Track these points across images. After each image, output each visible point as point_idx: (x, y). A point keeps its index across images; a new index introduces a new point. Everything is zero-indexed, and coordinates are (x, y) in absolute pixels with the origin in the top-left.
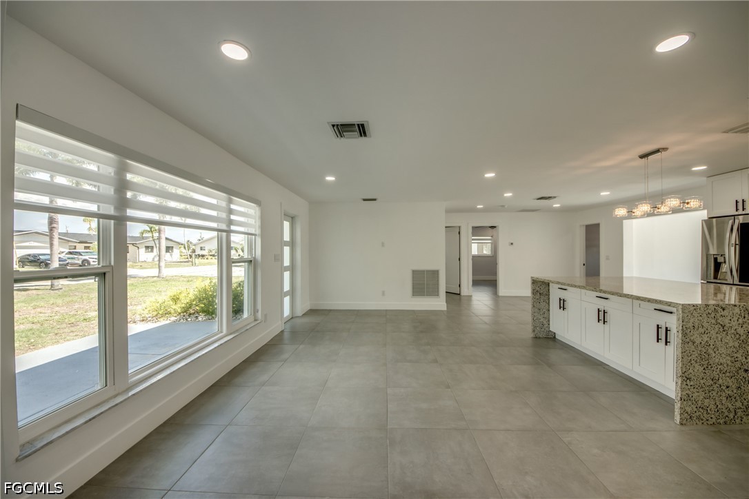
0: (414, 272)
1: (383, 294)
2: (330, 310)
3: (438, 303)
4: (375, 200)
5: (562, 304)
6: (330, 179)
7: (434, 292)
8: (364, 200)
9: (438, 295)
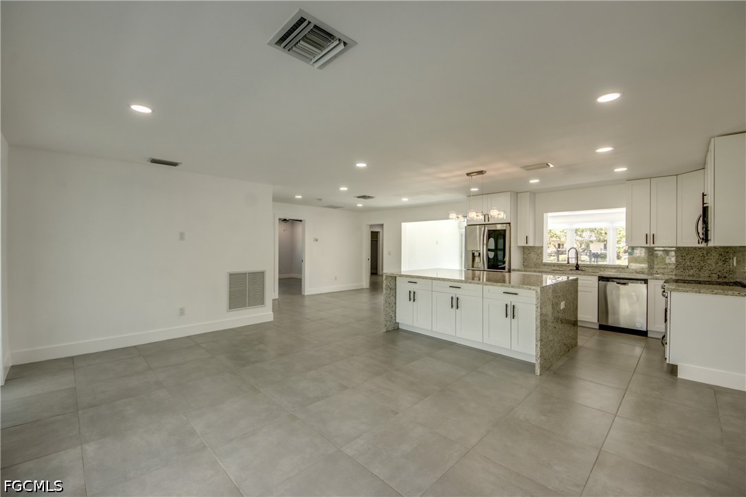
0: (231, 275)
1: (182, 312)
2: (72, 359)
3: (263, 314)
4: (175, 164)
5: (412, 296)
6: (141, 109)
7: (259, 300)
8: (154, 161)
9: (263, 304)
